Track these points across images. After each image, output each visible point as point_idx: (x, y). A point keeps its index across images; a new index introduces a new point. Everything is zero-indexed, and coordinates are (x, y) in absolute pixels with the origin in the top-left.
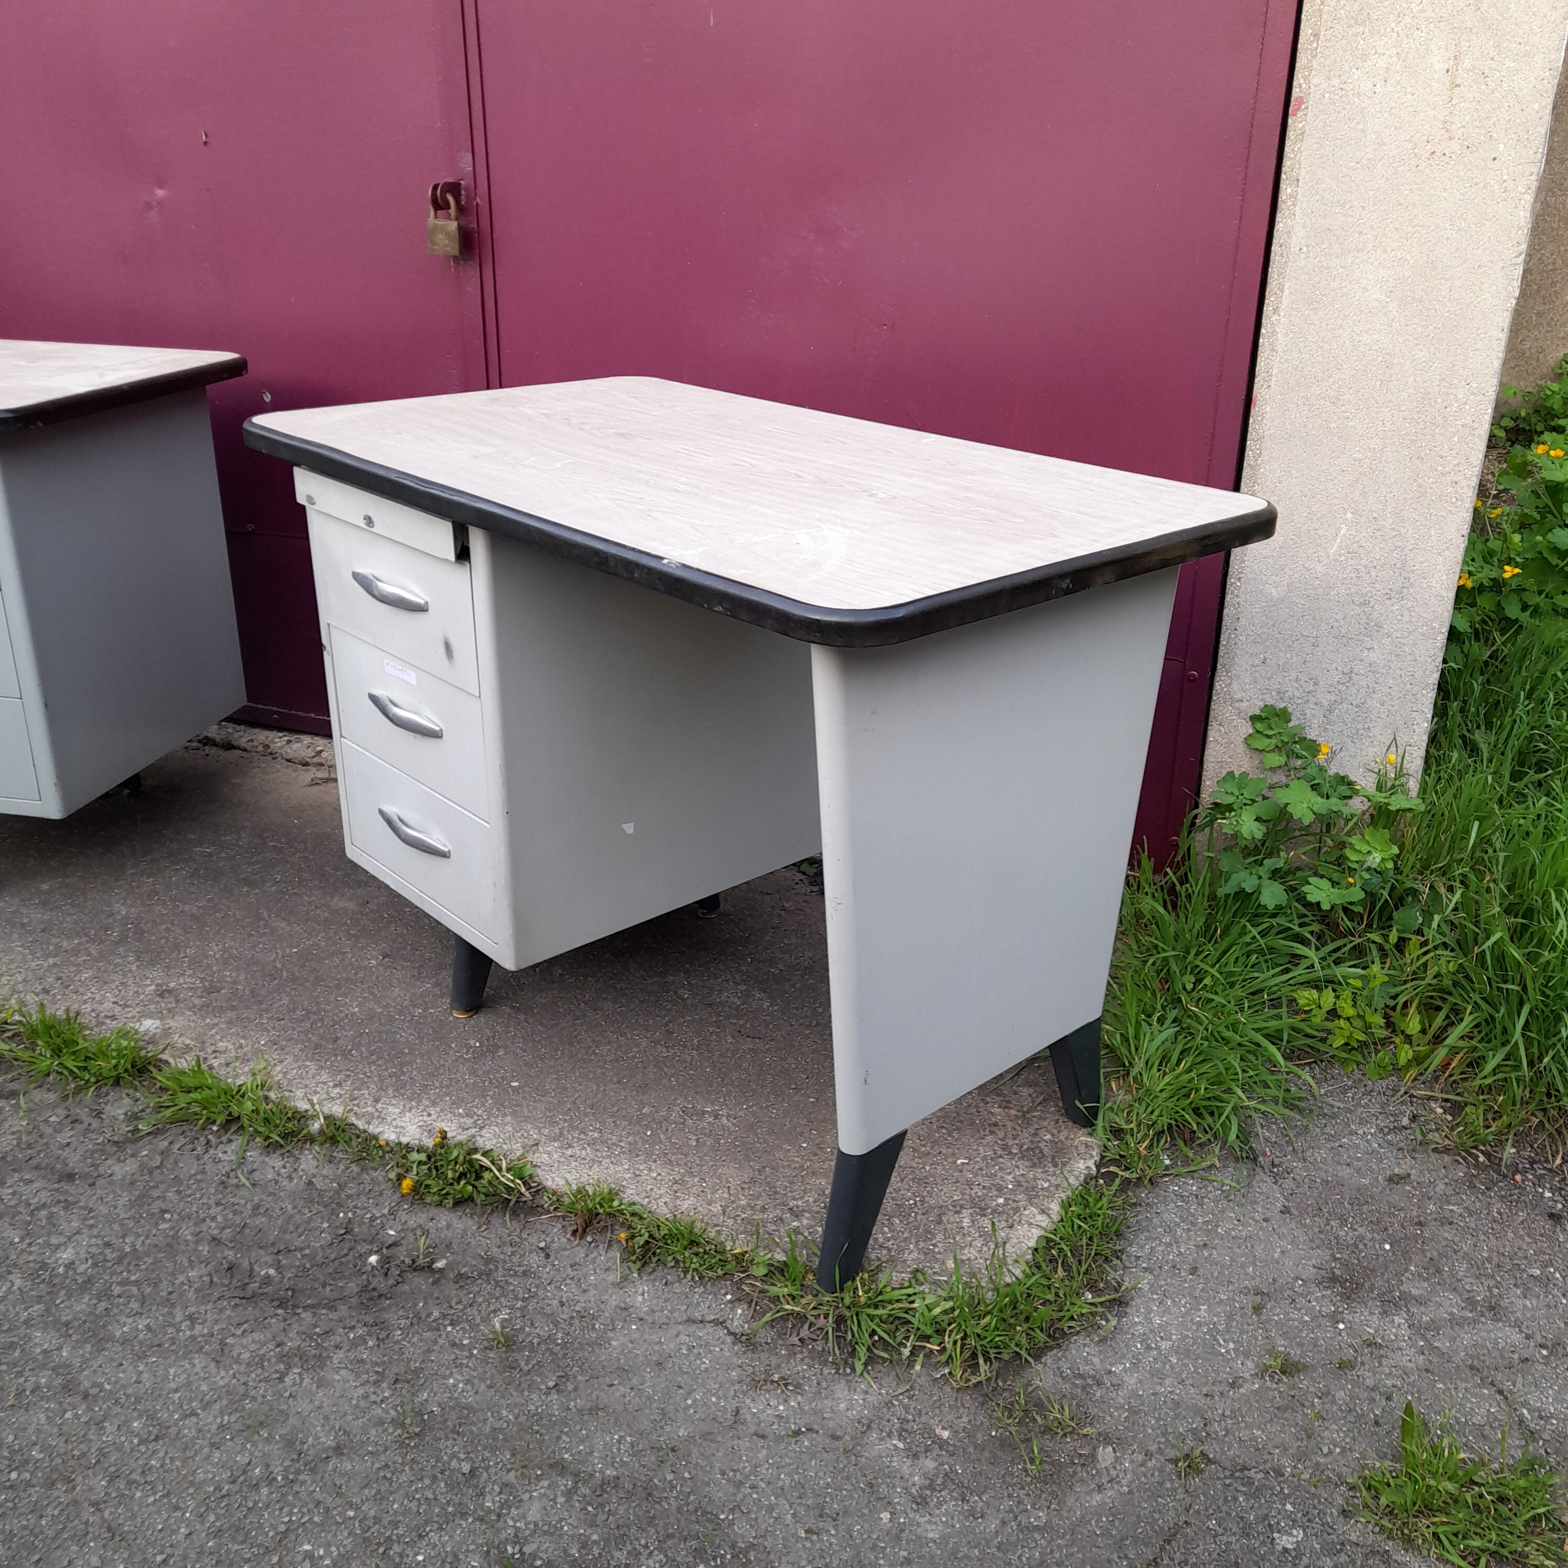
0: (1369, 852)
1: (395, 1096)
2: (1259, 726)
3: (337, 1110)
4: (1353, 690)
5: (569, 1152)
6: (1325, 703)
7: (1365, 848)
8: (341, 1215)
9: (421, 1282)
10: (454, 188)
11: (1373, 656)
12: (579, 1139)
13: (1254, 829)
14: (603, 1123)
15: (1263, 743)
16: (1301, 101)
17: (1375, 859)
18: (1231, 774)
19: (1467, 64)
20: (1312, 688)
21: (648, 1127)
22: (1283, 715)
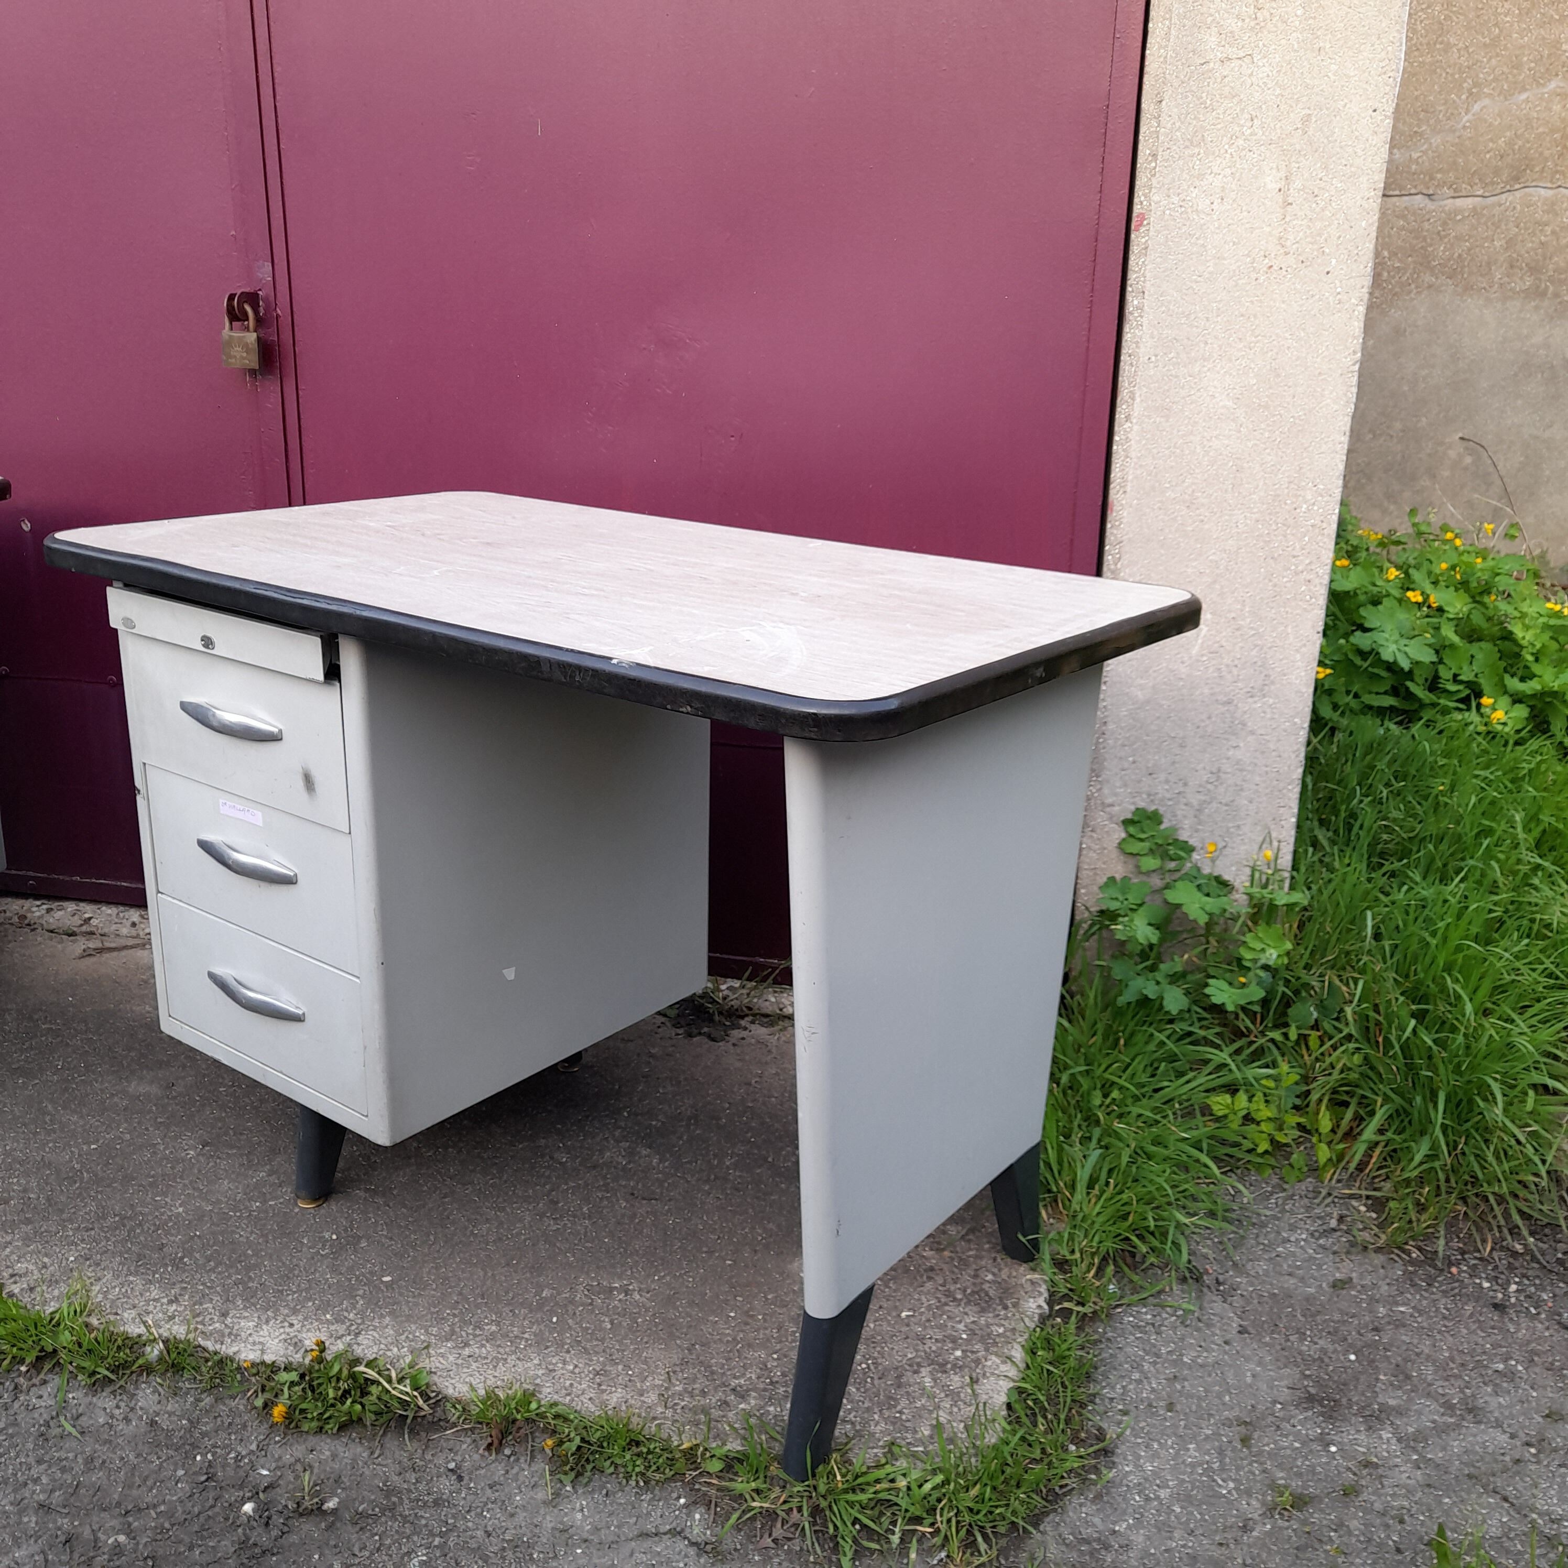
0: (1263, 950)
1: (245, 1308)
2: (1132, 830)
3: (180, 1331)
4: (1221, 789)
5: (467, 1352)
6: (1195, 803)
7: (1258, 946)
8: (198, 1458)
9: (309, 1528)
10: (252, 298)
11: (1238, 754)
12: (475, 1336)
13: (1148, 934)
14: (499, 1313)
15: (1136, 847)
16: (1142, 217)
17: (1272, 956)
18: (1112, 879)
19: (1298, 184)
20: (1182, 789)
21: (552, 1312)
22: (1155, 818)
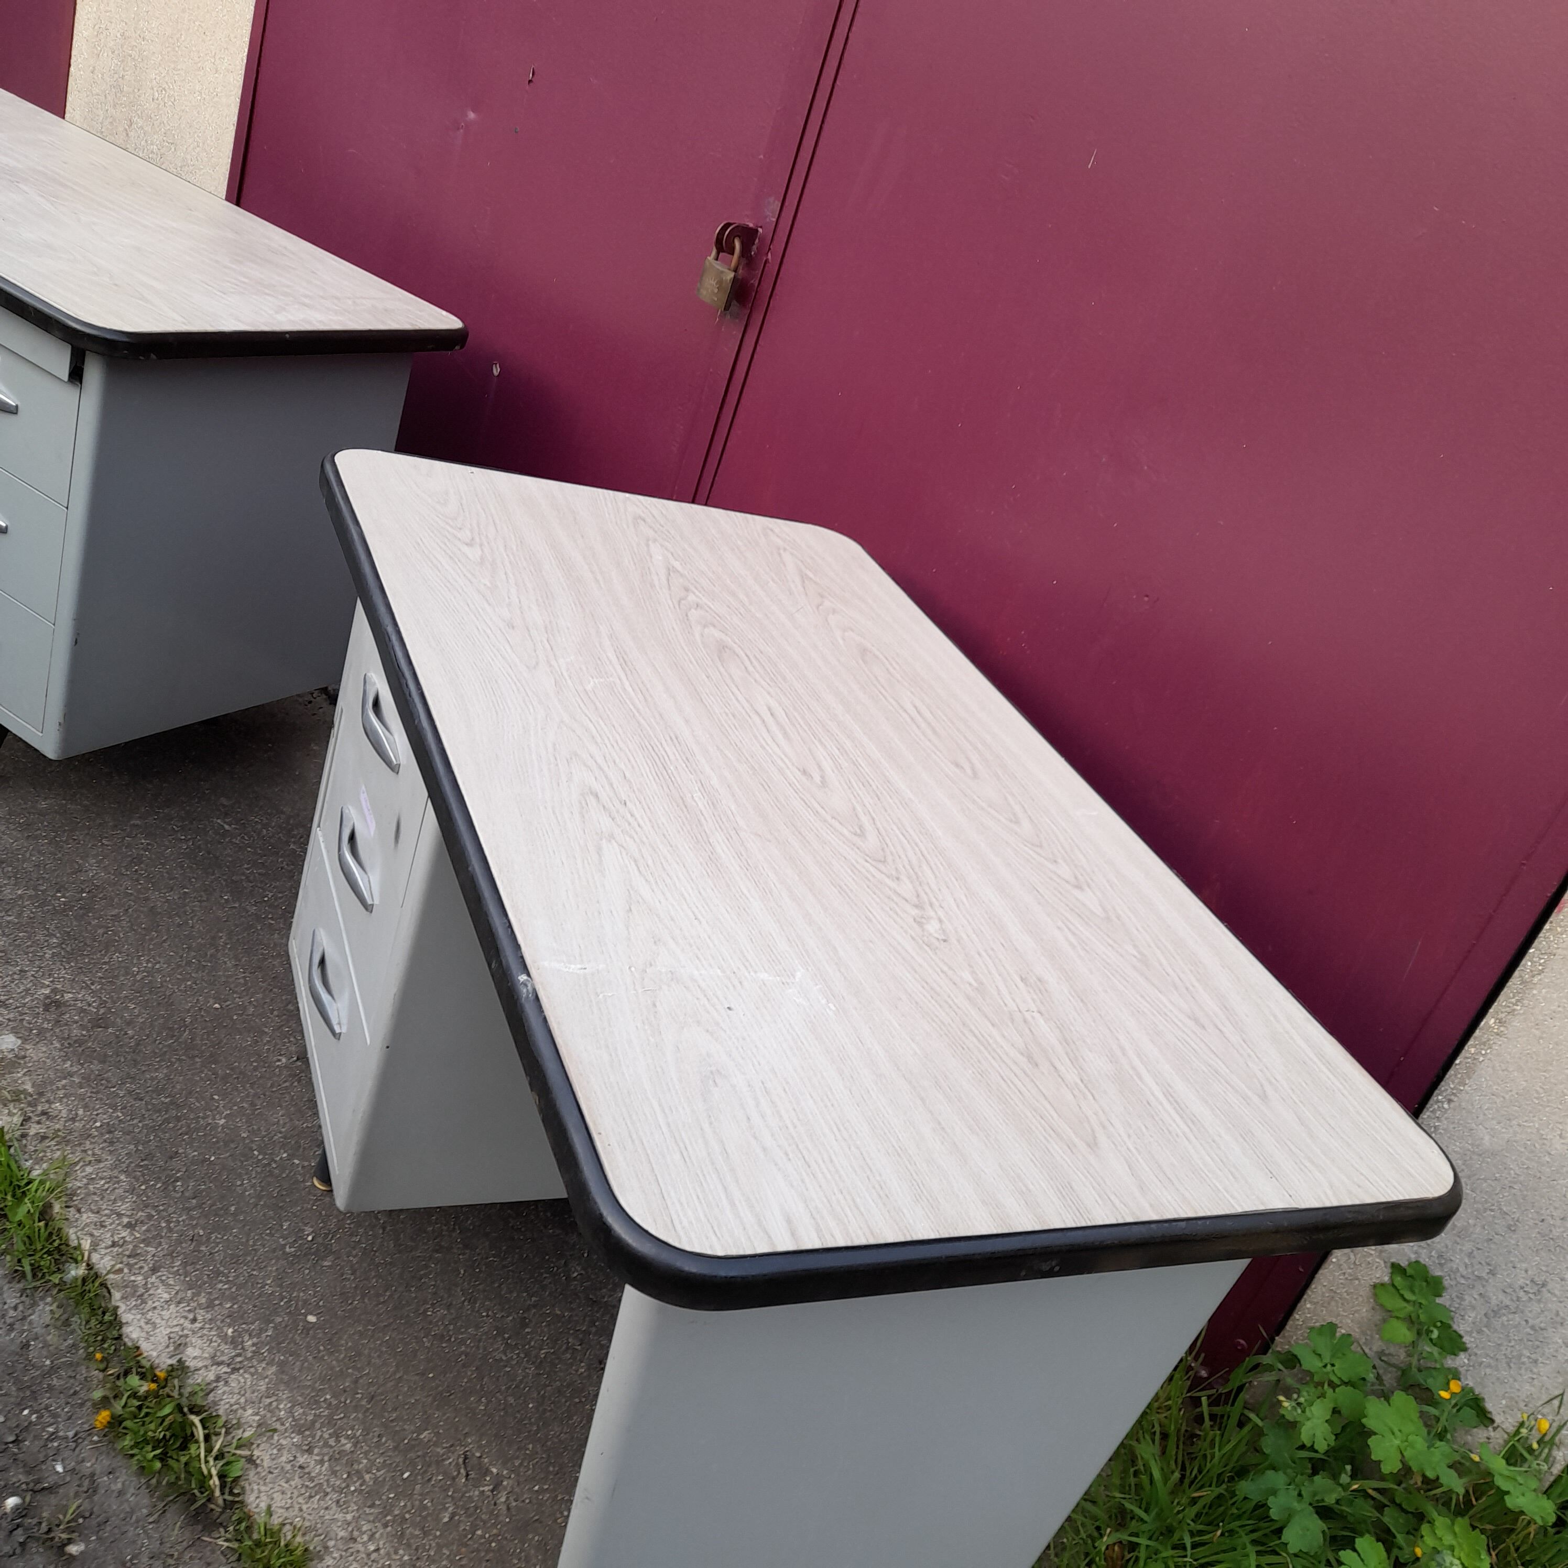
0: (1452, 1549)
1: (177, 1273)
2: (1398, 1280)
3: (106, 1263)
4: (1536, 1308)
5: (301, 1460)
6: (1494, 1301)
7: (1449, 1540)
8: (26, 1412)
9: (40, 1565)
10: (749, 235)
12: (326, 1444)
13: (1319, 1435)
14: (367, 1431)
15: (1394, 1302)
18: (1332, 1327)
20: (1484, 1275)
21: (412, 1465)
22: (1435, 1286)
